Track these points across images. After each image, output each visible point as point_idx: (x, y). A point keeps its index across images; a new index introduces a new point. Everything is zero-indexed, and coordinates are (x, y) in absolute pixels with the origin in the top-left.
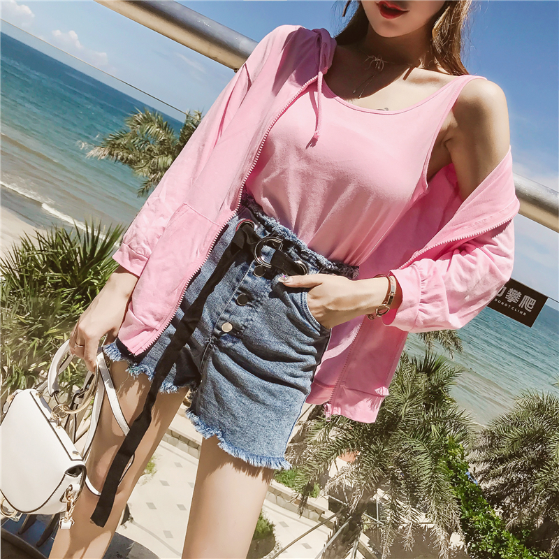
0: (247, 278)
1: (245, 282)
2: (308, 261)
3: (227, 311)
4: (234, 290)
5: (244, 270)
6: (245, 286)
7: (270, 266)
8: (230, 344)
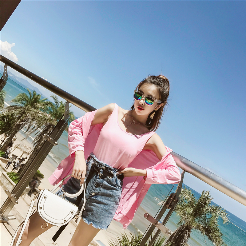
0: (97, 179)
1: (97, 181)
2: (113, 171)
3: (93, 190)
4: (94, 183)
5: (96, 177)
6: (97, 182)
7: (103, 175)
8: (95, 198)
